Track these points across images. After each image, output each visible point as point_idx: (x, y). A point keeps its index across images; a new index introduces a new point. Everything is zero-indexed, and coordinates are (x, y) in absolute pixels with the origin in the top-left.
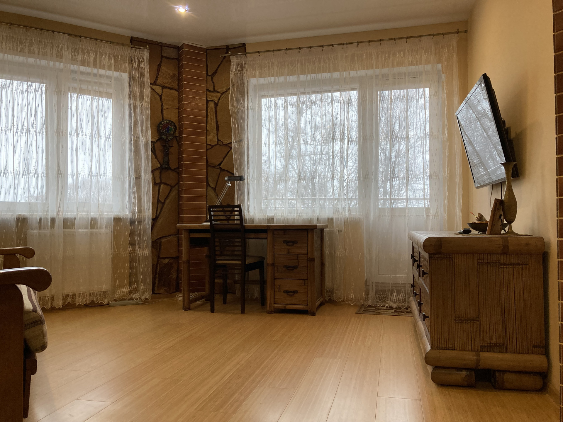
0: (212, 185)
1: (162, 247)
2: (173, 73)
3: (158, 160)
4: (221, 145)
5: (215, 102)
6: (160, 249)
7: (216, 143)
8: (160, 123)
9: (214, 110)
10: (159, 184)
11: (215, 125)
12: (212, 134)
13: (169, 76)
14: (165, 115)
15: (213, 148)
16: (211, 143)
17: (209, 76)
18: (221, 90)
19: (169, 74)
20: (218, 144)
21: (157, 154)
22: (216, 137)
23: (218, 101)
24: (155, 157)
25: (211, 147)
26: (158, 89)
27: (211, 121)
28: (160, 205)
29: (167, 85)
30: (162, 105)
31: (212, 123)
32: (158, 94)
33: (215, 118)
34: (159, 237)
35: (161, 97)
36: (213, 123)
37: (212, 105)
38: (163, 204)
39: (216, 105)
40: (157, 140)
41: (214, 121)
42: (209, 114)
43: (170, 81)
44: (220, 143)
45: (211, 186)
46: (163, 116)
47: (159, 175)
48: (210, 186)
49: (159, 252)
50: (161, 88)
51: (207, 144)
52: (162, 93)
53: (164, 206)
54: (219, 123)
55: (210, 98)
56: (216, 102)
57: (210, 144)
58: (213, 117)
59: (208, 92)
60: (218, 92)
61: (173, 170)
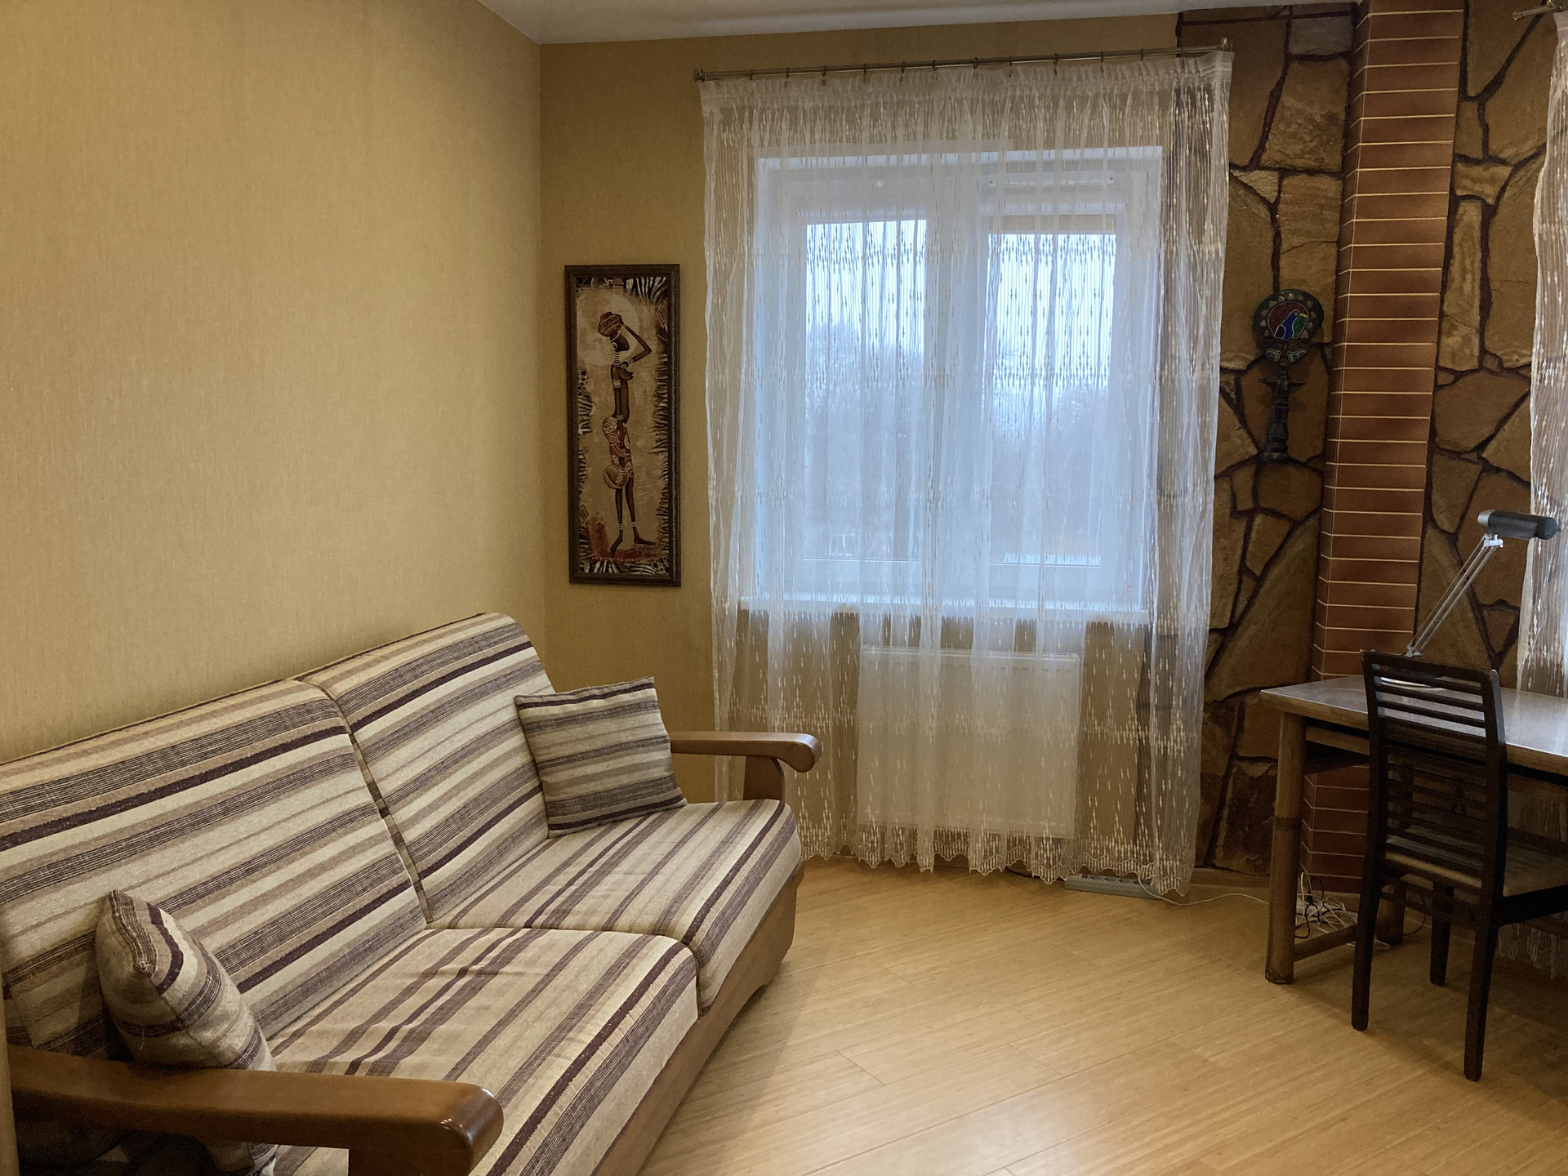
0: (1445, 521)
1: (1247, 723)
2: (1324, 113)
3: (1249, 433)
4: (1492, 372)
5: (1484, 201)
6: (1240, 728)
7: (1473, 364)
8: (1264, 305)
9: (1477, 234)
10: (1250, 515)
11: (1477, 292)
12: (1464, 330)
13: (1311, 127)
14: (1285, 271)
15: (1460, 383)
16: (1454, 362)
17: (1471, 99)
18: (1515, 150)
19: (1310, 119)
20: (1481, 367)
21: (1246, 412)
22: (1476, 341)
23: (1499, 198)
24: (1241, 422)
25: (1453, 377)
26: (1264, 182)
27: (1464, 279)
28: (1248, 583)
29: (1299, 163)
30: (1277, 235)
31: (1467, 286)
32: (1264, 200)
33: (1478, 265)
34: (1237, 690)
35: (1273, 208)
36: (1467, 288)
37: (1471, 214)
38: (1260, 580)
39: (1489, 213)
40: (1250, 366)
41: (1474, 280)
42: (1456, 250)
43: (1312, 145)
44: (1490, 363)
45: (1438, 522)
46: (1276, 277)
47: (1250, 484)
48: (1435, 526)
49: (1236, 737)
50: (1273, 177)
51: (1438, 368)
52: (1280, 192)
53: (1262, 586)
54: (1494, 285)
55: (1464, 188)
56: (1490, 201)
57: (1449, 366)
58: (1472, 263)
59: (1459, 164)
60: (1503, 162)
61: (1304, 465)
